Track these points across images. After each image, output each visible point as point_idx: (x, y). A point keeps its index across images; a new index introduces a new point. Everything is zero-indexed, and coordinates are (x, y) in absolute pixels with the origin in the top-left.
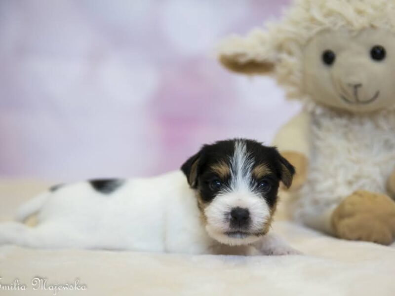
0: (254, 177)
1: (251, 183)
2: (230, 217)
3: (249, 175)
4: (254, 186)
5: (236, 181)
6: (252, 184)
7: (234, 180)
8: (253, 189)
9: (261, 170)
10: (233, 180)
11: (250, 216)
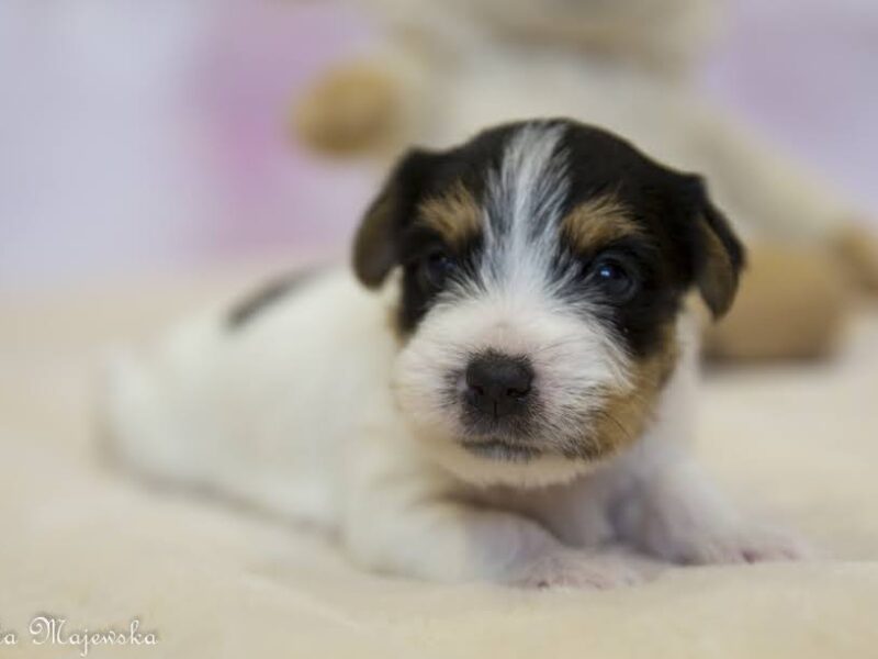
0: (566, 241)
1: (555, 263)
2: (463, 386)
3: (550, 232)
4: (568, 276)
5: (499, 253)
6: (557, 269)
7: (494, 252)
8: (561, 286)
9: (597, 219)
10: (489, 251)
11: (534, 384)
